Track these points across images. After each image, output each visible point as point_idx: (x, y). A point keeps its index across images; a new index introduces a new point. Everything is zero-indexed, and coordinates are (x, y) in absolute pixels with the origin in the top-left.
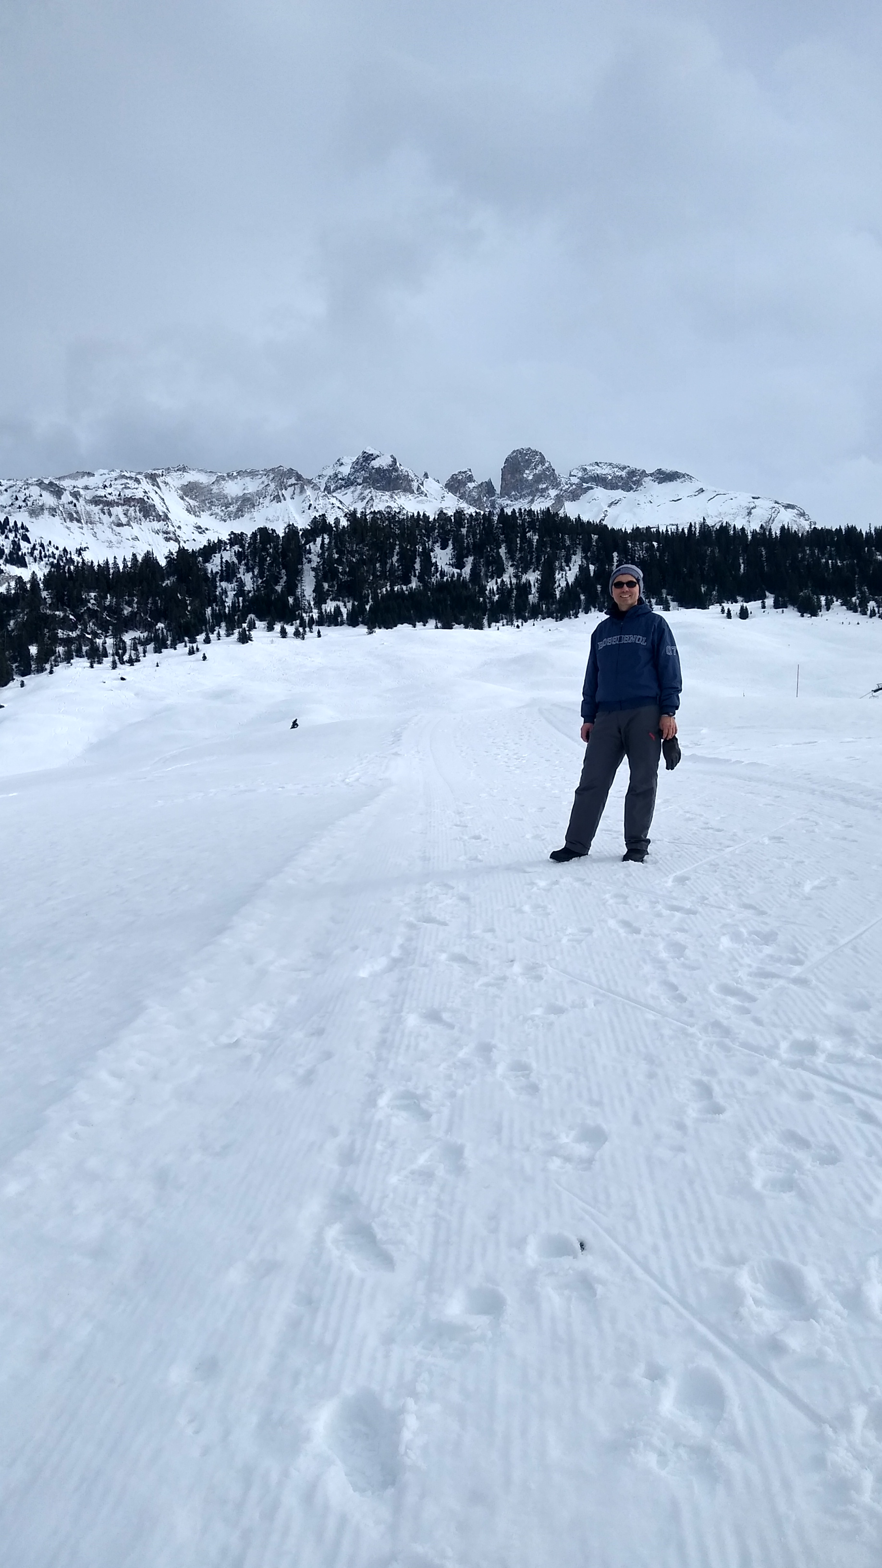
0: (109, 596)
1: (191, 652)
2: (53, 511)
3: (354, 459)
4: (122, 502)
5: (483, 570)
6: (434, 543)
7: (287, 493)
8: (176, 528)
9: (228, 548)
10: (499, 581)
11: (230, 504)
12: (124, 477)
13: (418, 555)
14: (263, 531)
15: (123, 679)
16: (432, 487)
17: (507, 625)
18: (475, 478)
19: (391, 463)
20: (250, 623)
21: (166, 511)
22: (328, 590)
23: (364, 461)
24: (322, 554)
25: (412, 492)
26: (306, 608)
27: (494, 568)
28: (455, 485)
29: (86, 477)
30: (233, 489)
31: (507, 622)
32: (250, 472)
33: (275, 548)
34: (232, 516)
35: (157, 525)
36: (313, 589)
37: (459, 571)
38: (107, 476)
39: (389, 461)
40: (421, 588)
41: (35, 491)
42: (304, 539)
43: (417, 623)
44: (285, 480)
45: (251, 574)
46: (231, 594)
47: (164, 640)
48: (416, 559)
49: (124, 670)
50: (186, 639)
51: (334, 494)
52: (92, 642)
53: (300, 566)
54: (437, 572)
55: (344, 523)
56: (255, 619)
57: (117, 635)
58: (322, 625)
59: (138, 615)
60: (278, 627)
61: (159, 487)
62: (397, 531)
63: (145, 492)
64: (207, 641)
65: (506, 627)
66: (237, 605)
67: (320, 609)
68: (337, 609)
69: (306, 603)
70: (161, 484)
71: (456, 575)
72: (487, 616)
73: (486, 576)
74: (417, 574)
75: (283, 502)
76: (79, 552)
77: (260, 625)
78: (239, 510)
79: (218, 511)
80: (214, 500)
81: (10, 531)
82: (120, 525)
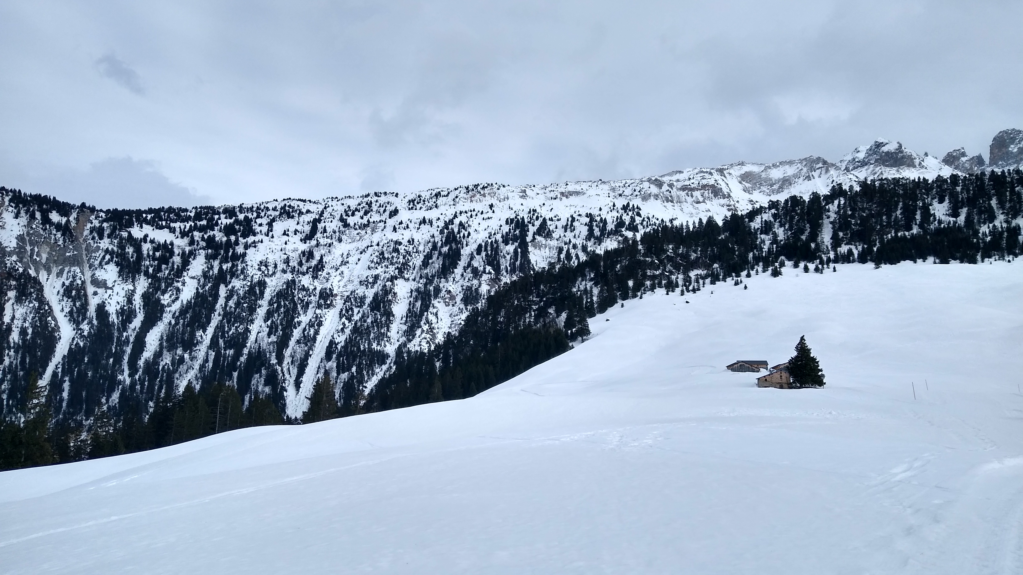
0: (681, 246)
1: (736, 284)
2: (656, 197)
3: (868, 147)
4: (700, 188)
5: (976, 218)
6: (932, 199)
7: (816, 174)
8: (735, 202)
9: (767, 212)
10: (991, 225)
11: (774, 184)
12: (702, 172)
13: (919, 209)
14: (793, 198)
15: (688, 302)
16: (930, 162)
17: (999, 260)
18: (967, 154)
19: (897, 147)
20: (780, 262)
21: (729, 191)
22: (843, 237)
23: (876, 148)
24: (839, 211)
25: (914, 166)
26: (825, 250)
27: (986, 216)
28: (950, 160)
29: (678, 174)
30: (776, 174)
31: (999, 257)
32: (789, 162)
33: (802, 209)
34: (775, 192)
35: (723, 201)
36: (831, 237)
37: (955, 219)
38: (692, 172)
39: (896, 146)
40: (922, 233)
41: (646, 184)
42: (825, 202)
43: (918, 260)
44: (814, 165)
45: (783, 228)
46: (768, 243)
47: (718, 275)
48: (917, 211)
49: (689, 296)
50: (734, 274)
51: (852, 172)
52: (668, 278)
53: (820, 221)
54: (935, 220)
55: (857, 188)
56: (785, 259)
57: (686, 273)
58: (837, 263)
59: (701, 259)
60: (802, 265)
61: (725, 177)
62: (901, 192)
63: (716, 181)
64: (749, 276)
65: (998, 262)
66: (772, 250)
67: (836, 251)
68: (850, 252)
69: (825, 247)
70: (726, 175)
71: (952, 222)
72: (980, 253)
73: (979, 223)
74: (918, 223)
75: (812, 179)
76: (671, 221)
77: (789, 263)
78: (780, 188)
79: (765, 189)
80: (763, 182)
81: (630, 210)
82: (698, 202)
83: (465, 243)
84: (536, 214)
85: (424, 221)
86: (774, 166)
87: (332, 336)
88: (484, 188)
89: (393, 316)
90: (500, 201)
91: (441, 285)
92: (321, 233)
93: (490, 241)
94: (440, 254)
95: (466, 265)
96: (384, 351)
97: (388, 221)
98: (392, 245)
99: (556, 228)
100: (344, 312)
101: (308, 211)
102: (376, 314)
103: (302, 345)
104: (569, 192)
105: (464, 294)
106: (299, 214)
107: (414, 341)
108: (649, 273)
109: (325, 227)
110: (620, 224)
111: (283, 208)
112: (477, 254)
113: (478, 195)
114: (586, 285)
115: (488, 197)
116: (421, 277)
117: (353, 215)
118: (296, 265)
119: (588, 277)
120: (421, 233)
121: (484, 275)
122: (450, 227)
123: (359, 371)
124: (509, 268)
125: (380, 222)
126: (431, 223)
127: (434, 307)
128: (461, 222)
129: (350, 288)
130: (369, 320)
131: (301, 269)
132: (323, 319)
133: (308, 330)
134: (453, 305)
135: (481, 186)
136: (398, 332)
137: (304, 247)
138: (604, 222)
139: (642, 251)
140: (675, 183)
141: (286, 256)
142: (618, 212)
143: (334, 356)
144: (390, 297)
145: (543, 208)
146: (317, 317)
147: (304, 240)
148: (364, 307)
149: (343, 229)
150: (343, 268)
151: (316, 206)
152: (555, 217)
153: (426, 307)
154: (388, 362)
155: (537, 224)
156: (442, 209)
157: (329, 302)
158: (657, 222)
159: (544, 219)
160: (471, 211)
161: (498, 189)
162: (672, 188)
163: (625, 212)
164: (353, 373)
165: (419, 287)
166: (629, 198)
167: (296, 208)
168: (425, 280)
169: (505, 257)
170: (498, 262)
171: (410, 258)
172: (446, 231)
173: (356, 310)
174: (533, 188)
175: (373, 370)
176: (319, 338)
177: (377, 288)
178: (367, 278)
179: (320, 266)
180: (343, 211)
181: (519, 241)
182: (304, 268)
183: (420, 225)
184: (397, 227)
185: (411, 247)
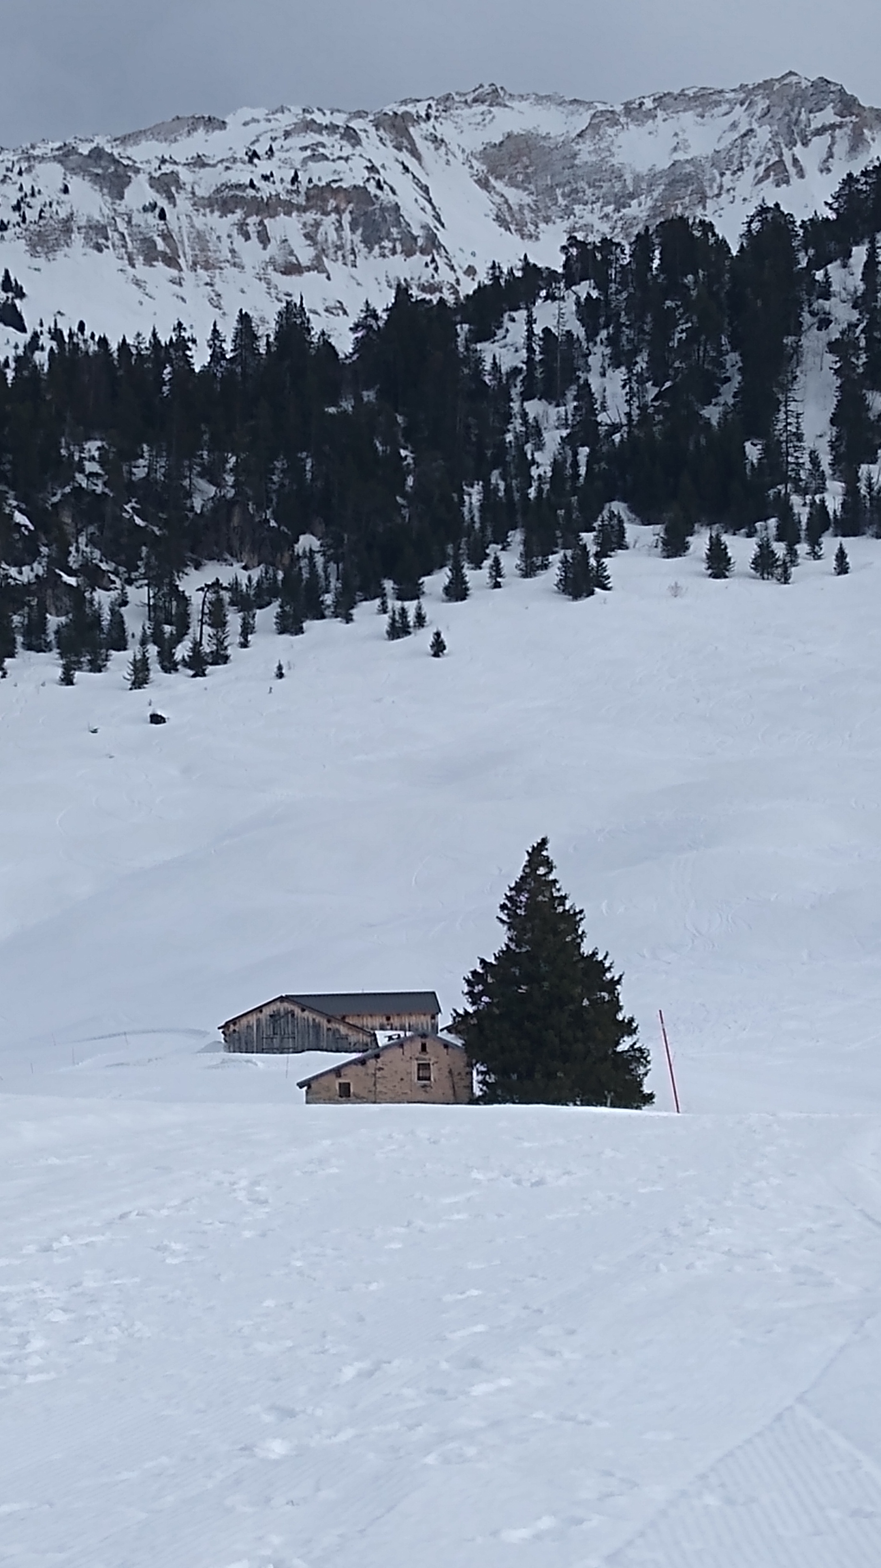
0: (146, 448)
1: (398, 629)
2: (96, 235)
4: (302, 200)
9: (556, 293)
12: (312, 126)
21: (430, 222)
26: (804, 475)
29: (204, 129)
30: (641, 150)
33: (711, 282)
36: (831, 412)
38: (262, 126)
41: (50, 174)
42: (811, 252)
49: (168, 687)
53: (789, 340)
56: (627, 516)
58: (854, 532)
60: (699, 542)
61: (415, 153)
63: (372, 169)
67: (851, 479)
69: (806, 460)
70: (422, 146)
80: (583, 184)
140: (185, 175)
162: (171, 198)
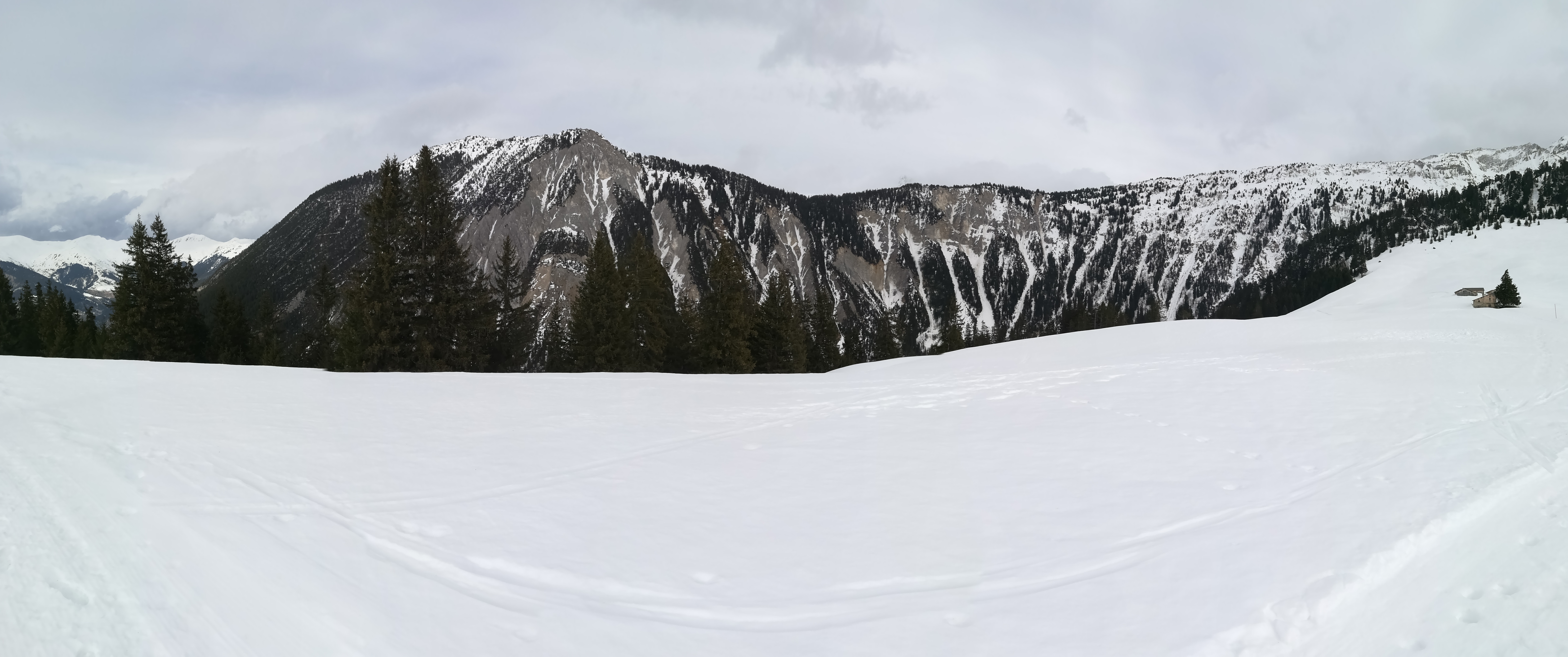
1: (1469, 235)
2: (1419, 174)
7: (1532, 156)
8: (1472, 177)
11: (1502, 163)
14: (1514, 173)
15: (1434, 248)
20: (1501, 219)
22: (1546, 201)
24: (1545, 181)
30: (1504, 157)
32: (1513, 148)
34: (1500, 169)
35: (1464, 177)
41: (1412, 165)
44: (1531, 150)
45: (1504, 195)
46: (1493, 205)
47: (1457, 229)
49: (1436, 244)
50: (1468, 228)
51: (1557, 154)
52: (1423, 231)
55: (1558, 166)
57: (1434, 228)
59: (1446, 218)
64: (1478, 229)
66: (1496, 210)
68: (1551, 211)
75: (1529, 160)
76: (1428, 191)
77: (1507, 220)
78: (1506, 166)
79: (1495, 168)
80: (1496, 162)
81: (1401, 184)
82: (1448, 178)
83: (1285, 207)
84: (1336, 186)
85: (1255, 191)
86: (1503, 151)
87: (1190, 272)
88: (1299, 166)
89: (1234, 258)
90: (1310, 176)
91: (1269, 237)
92: (1182, 201)
93: (1303, 205)
94: (1267, 214)
95: (1286, 223)
96: (1226, 282)
97: (1230, 191)
98: (1233, 209)
99: (1350, 196)
100: (1198, 256)
101: (1173, 186)
102: (1221, 257)
103: (1170, 279)
104: (1359, 170)
105: (1285, 244)
106: (1167, 188)
107: (1248, 276)
108: (1409, 228)
109: (1185, 196)
110: (1394, 193)
111: (1157, 184)
112: (1294, 215)
113: (1295, 172)
114: (1366, 237)
115: (1302, 173)
116: (1254, 232)
117: (1205, 187)
118: (1165, 224)
119: (1368, 231)
120: (1254, 200)
121: (1299, 230)
122: (1274, 195)
123: (1209, 296)
124: (1317, 225)
125: (1224, 192)
126: (1261, 192)
127: (1264, 253)
128: (1282, 192)
129: (1203, 239)
130: (1216, 262)
131: (1169, 227)
132: (1184, 261)
133: (1173, 269)
134: (1277, 252)
135: (1297, 165)
136: (1237, 270)
137: (1171, 211)
138: (1383, 192)
139: (1405, 213)
140: (1432, 164)
141: (1159, 218)
142: (1392, 185)
143: (1192, 286)
144: (1231, 245)
145: (1341, 181)
146: (1179, 260)
147: (1171, 207)
148: (1213, 252)
149: (1198, 198)
150: (1197, 225)
151: (1178, 182)
152: (1349, 188)
153: (1258, 252)
154: (1230, 290)
155: (1337, 193)
156: (1269, 182)
157: (1188, 249)
158: (1419, 192)
159: (1342, 190)
160: (1290, 184)
161: (1309, 167)
162: (1430, 168)
163: (1398, 185)
164: (1205, 298)
165: (1253, 239)
166: (1400, 175)
167: (1165, 184)
168: (1257, 234)
169: (1314, 217)
170: (1309, 221)
171: (1246, 218)
172: (1271, 198)
173: (1207, 255)
174: (1334, 167)
175: (1219, 296)
176: (1181, 274)
177: (1222, 238)
178: (1214, 231)
179: (1182, 224)
180: (1198, 184)
181: (1323, 206)
182: (1171, 226)
183: (1253, 194)
184: (1236, 195)
185: (1247, 210)
